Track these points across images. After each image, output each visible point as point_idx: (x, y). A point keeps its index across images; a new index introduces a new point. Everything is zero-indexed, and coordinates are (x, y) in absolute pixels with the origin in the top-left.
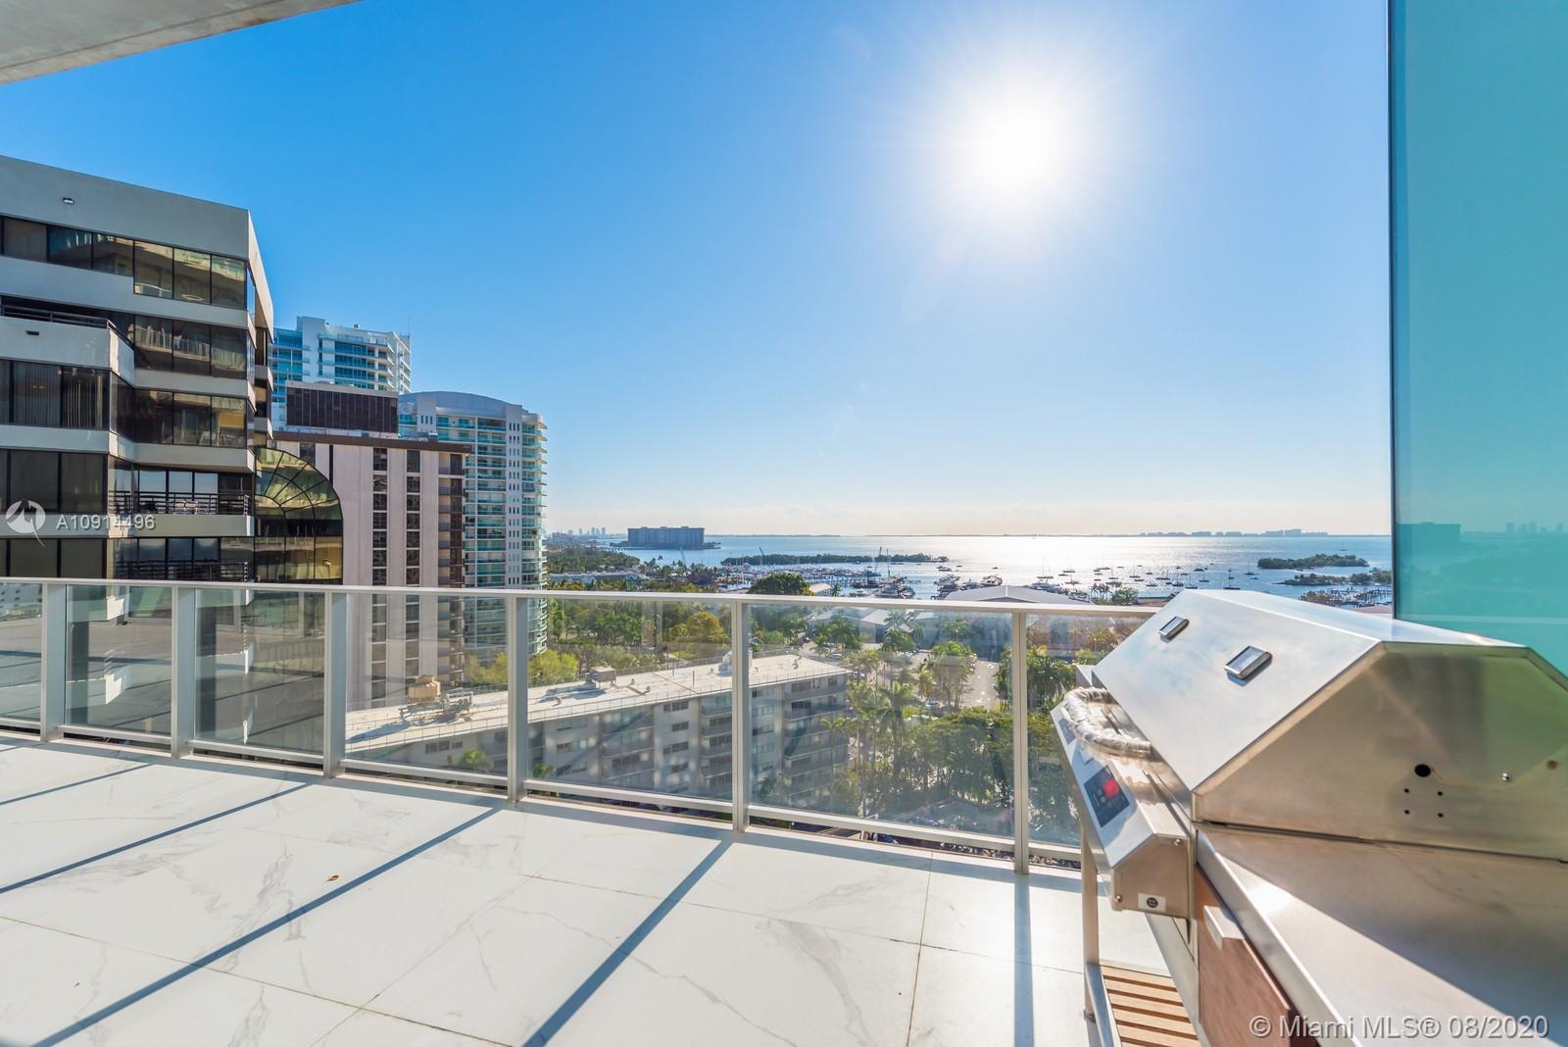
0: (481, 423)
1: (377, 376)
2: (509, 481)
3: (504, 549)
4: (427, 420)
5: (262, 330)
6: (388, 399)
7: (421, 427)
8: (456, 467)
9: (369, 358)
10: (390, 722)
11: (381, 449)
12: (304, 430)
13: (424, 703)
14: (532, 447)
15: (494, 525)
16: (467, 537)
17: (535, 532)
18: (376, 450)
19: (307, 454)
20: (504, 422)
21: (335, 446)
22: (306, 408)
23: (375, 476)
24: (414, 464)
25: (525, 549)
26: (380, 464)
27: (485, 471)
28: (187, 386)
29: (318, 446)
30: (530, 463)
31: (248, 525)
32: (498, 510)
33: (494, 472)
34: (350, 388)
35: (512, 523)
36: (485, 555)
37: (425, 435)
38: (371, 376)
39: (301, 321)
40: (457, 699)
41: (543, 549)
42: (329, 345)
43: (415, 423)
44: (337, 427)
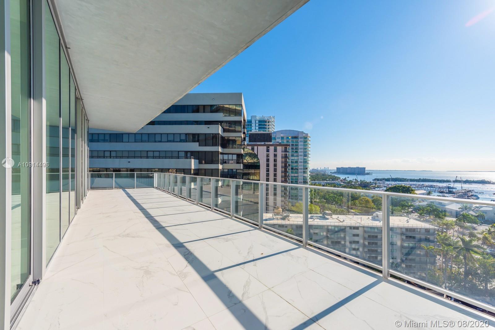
0: (292, 138)
1: (267, 128)
2: (300, 154)
3: (298, 173)
4: (279, 138)
5: (244, 120)
6: (270, 134)
7: (277, 140)
8: (286, 151)
9: (265, 124)
10: (270, 217)
11: (268, 147)
12: (252, 143)
13: (278, 214)
14: (306, 143)
15: (295, 166)
16: (288, 170)
17: (307, 169)
18: (267, 147)
19: (253, 149)
20: (298, 137)
21: (258, 147)
22: (253, 138)
23: (267, 154)
24: (275, 150)
25: (304, 173)
26: (268, 151)
27: (293, 151)
28: (231, 135)
29: (255, 147)
30: (305, 148)
31: (241, 166)
32: (297, 162)
33: (296, 151)
34: (262, 132)
35: (300, 166)
36: (293, 175)
37: (278, 142)
38: (266, 128)
39: (252, 117)
40: (286, 214)
41: (309, 173)
42: (257, 122)
43: (276, 139)
44: (259, 142)
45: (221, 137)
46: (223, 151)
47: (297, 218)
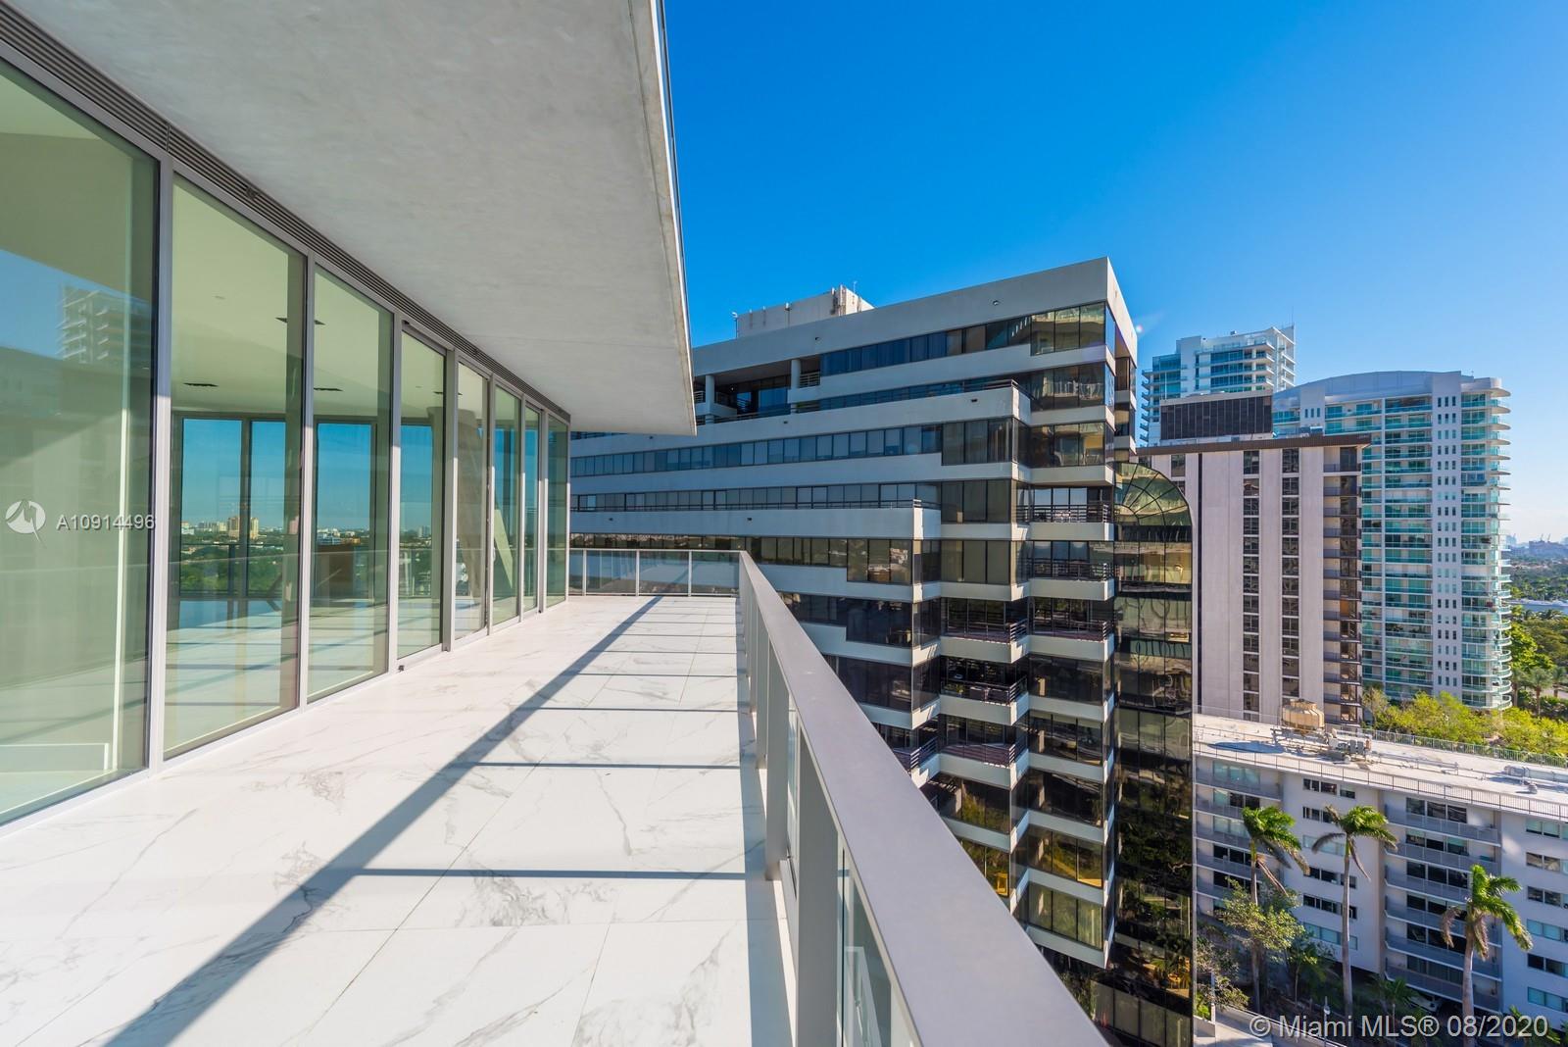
0: (1390, 405)
1: (1254, 378)
2: (1436, 473)
3: (1430, 561)
4: (1312, 413)
5: (1123, 360)
6: (1261, 399)
7: (1303, 422)
8: (1348, 461)
9: (1245, 361)
10: (1260, 740)
11: (1251, 452)
12: (1176, 442)
13: (1302, 731)
14: (1481, 424)
15: (1410, 531)
16: (1364, 545)
17: (1486, 541)
18: (1246, 454)
19: (1178, 465)
20: (1430, 398)
21: (1204, 454)
22: (1178, 422)
23: (1245, 480)
24: (1291, 461)
25: (1467, 562)
26: (1251, 467)
27: (1397, 464)
28: (1063, 419)
29: (1188, 456)
30: (1475, 447)
31: (1107, 530)
32: (1420, 511)
33: (1411, 464)
34: (1223, 395)
35: (1444, 529)
36: (1398, 568)
37: (1306, 430)
38: (1249, 379)
39: (1179, 344)
40: (1348, 738)
41: (1501, 563)
42: (1206, 359)
43: (1298, 419)
44: (1206, 436)
45: (1020, 428)
46: (1031, 475)
47: (1413, 764)
